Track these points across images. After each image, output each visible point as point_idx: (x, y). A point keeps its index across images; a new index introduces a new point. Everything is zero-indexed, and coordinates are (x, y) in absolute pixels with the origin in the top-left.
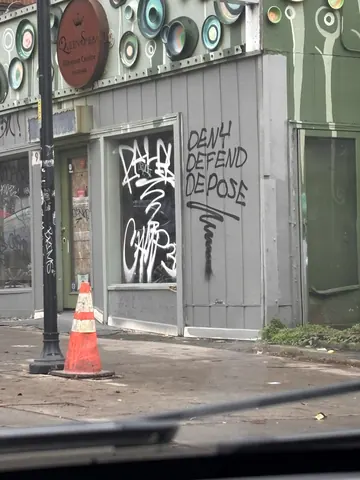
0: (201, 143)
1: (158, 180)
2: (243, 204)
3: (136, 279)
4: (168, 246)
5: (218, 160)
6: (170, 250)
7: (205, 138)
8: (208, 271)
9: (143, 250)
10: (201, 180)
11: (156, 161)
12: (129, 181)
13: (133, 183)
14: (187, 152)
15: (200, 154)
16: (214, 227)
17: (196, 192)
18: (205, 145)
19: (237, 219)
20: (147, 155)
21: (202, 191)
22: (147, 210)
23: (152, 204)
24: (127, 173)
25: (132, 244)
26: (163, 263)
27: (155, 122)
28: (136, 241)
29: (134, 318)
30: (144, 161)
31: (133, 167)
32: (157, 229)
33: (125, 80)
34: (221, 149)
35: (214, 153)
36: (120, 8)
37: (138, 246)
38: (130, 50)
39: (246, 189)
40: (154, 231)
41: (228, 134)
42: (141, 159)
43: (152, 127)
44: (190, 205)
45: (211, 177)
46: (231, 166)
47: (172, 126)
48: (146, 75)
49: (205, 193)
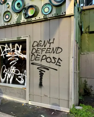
0: (39, 45)
1: (16, 55)
2: (60, 66)
3: (5, 82)
4: (19, 74)
5: (47, 51)
6: (20, 75)
7: (41, 44)
8: (41, 85)
9: (8, 74)
10: (38, 57)
11: (15, 50)
12: (3, 55)
13: (5, 56)
14: (32, 48)
15: (38, 48)
16: (45, 72)
17: (35, 60)
18: (41, 46)
19: (56, 70)
20: (11, 48)
21: (39, 60)
22: (11, 63)
23: (13, 62)
24: (3, 53)
25: (4, 72)
26: (17, 79)
27: (17, 38)
28: (6, 71)
29: (6, 94)
30: (10, 50)
31: (5, 51)
32: (15, 69)
33: (5, 25)
34: (49, 47)
35: (45, 49)
36: (3, 4)
37: (6, 73)
38: (7, 17)
39: (62, 61)
40: (13, 69)
41: (53, 43)
42: (9, 49)
43: (16, 39)
44: (32, 64)
45: (43, 56)
46: (53, 53)
47: (26, 39)
48: (15, 23)
49: (40, 60)
